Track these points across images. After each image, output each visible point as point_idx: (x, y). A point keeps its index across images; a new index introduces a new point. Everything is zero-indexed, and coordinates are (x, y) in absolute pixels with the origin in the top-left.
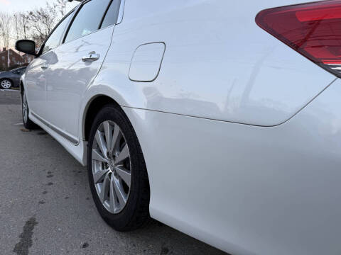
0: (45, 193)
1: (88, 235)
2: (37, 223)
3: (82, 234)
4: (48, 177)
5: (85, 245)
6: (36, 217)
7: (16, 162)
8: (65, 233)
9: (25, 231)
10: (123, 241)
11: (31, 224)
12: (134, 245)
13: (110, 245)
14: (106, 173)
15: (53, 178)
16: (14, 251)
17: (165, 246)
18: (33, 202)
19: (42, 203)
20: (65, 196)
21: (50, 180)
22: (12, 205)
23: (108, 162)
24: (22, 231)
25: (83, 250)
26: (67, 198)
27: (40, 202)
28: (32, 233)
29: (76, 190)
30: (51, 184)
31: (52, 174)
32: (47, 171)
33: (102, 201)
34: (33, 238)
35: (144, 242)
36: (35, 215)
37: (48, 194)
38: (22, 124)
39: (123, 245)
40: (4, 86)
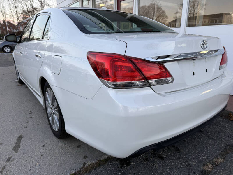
0: (28, 122)
1: (45, 142)
2: (23, 137)
3: (43, 141)
4: (30, 113)
5: (44, 146)
6: (23, 135)
7: (13, 106)
8: (35, 141)
9: (17, 141)
10: (61, 143)
11: (20, 138)
12: (66, 145)
13: (55, 145)
14: (52, 113)
15: (32, 114)
16: (12, 150)
17: (80, 144)
18: (21, 127)
19: (26, 127)
20: (37, 124)
21: (31, 115)
22: (12, 130)
23: (52, 107)
24: (16, 141)
25: (42, 148)
26: (38, 124)
27: (25, 128)
28: (20, 142)
29: (43, 120)
30: (31, 117)
31: (32, 112)
32: (30, 110)
33: (52, 126)
34: (21, 144)
35: (71, 143)
36: (22, 134)
37: (29, 123)
38: (17, 80)
39: (61, 145)
40: (6, 51)
